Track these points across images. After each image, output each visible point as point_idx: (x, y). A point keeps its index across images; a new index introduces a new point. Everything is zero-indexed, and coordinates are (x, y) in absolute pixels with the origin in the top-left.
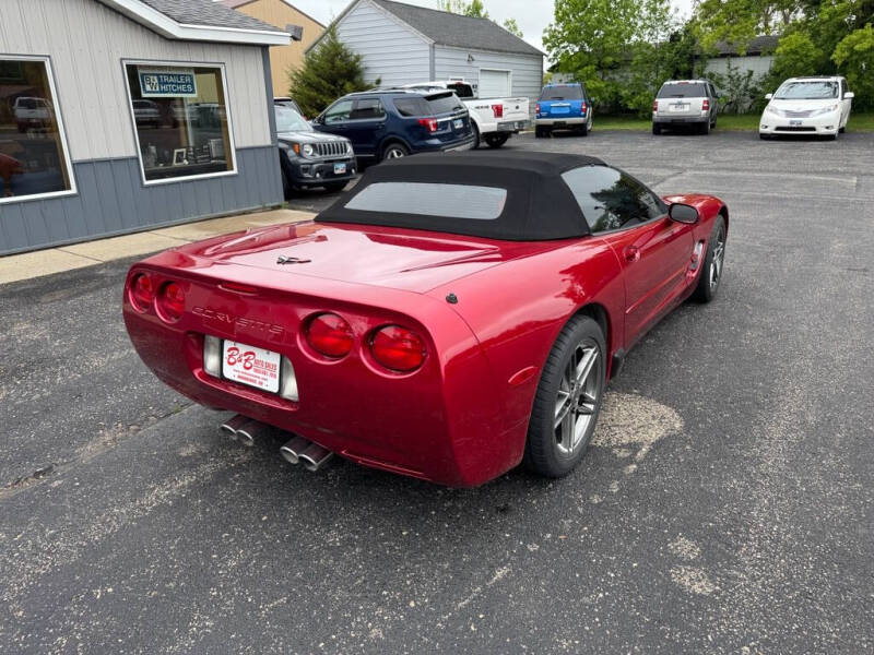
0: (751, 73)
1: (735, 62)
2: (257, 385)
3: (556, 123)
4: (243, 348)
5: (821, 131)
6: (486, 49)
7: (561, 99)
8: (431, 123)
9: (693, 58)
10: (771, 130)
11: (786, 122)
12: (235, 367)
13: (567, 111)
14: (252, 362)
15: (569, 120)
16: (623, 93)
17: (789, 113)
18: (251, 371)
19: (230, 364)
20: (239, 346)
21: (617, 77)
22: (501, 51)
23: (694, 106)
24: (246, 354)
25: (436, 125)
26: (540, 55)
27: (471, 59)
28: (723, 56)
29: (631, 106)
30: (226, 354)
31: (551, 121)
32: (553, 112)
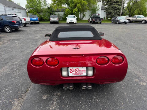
0: (61, 14)
1: (59, 12)
2: (80, 75)
3: (34, 22)
4: (74, 68)
5: (75, 23)
6: (15, 8)
7: (34, 17)
8: (15, 22)
9: (52, 11)
10: (68, 23)
11: (70, 22)
12: (73, 73)
13: (35, 20)
14: (78, 71)
15: (36, 21)
16: (42, 17)
17: (70, 20)
18: (78, 73)
19: (70, 72)
20: (73, 68)
21: (40, 14)
22: (18, 8)
23: (56, 19)
24: (76, 69)
25: (16, 22)
26: (26, 10)
27: (13, 10)
28: (57, 11)
29: (44, 19)
30: (69, 71)
31: (33, 21)
32: (33, 20)
